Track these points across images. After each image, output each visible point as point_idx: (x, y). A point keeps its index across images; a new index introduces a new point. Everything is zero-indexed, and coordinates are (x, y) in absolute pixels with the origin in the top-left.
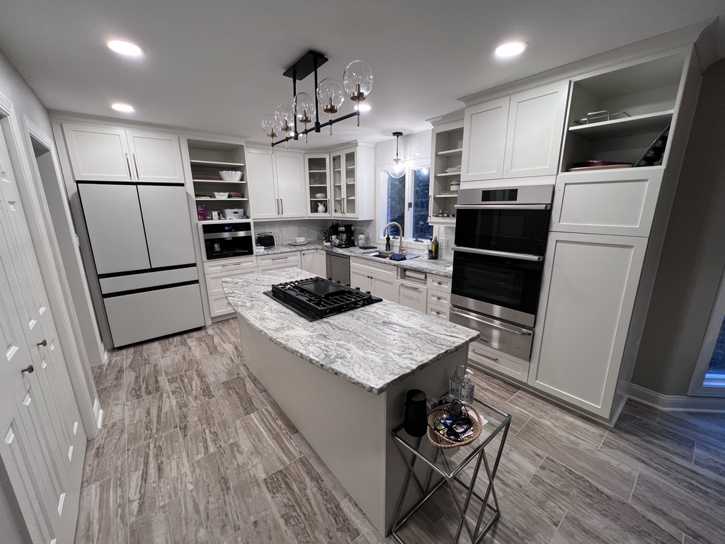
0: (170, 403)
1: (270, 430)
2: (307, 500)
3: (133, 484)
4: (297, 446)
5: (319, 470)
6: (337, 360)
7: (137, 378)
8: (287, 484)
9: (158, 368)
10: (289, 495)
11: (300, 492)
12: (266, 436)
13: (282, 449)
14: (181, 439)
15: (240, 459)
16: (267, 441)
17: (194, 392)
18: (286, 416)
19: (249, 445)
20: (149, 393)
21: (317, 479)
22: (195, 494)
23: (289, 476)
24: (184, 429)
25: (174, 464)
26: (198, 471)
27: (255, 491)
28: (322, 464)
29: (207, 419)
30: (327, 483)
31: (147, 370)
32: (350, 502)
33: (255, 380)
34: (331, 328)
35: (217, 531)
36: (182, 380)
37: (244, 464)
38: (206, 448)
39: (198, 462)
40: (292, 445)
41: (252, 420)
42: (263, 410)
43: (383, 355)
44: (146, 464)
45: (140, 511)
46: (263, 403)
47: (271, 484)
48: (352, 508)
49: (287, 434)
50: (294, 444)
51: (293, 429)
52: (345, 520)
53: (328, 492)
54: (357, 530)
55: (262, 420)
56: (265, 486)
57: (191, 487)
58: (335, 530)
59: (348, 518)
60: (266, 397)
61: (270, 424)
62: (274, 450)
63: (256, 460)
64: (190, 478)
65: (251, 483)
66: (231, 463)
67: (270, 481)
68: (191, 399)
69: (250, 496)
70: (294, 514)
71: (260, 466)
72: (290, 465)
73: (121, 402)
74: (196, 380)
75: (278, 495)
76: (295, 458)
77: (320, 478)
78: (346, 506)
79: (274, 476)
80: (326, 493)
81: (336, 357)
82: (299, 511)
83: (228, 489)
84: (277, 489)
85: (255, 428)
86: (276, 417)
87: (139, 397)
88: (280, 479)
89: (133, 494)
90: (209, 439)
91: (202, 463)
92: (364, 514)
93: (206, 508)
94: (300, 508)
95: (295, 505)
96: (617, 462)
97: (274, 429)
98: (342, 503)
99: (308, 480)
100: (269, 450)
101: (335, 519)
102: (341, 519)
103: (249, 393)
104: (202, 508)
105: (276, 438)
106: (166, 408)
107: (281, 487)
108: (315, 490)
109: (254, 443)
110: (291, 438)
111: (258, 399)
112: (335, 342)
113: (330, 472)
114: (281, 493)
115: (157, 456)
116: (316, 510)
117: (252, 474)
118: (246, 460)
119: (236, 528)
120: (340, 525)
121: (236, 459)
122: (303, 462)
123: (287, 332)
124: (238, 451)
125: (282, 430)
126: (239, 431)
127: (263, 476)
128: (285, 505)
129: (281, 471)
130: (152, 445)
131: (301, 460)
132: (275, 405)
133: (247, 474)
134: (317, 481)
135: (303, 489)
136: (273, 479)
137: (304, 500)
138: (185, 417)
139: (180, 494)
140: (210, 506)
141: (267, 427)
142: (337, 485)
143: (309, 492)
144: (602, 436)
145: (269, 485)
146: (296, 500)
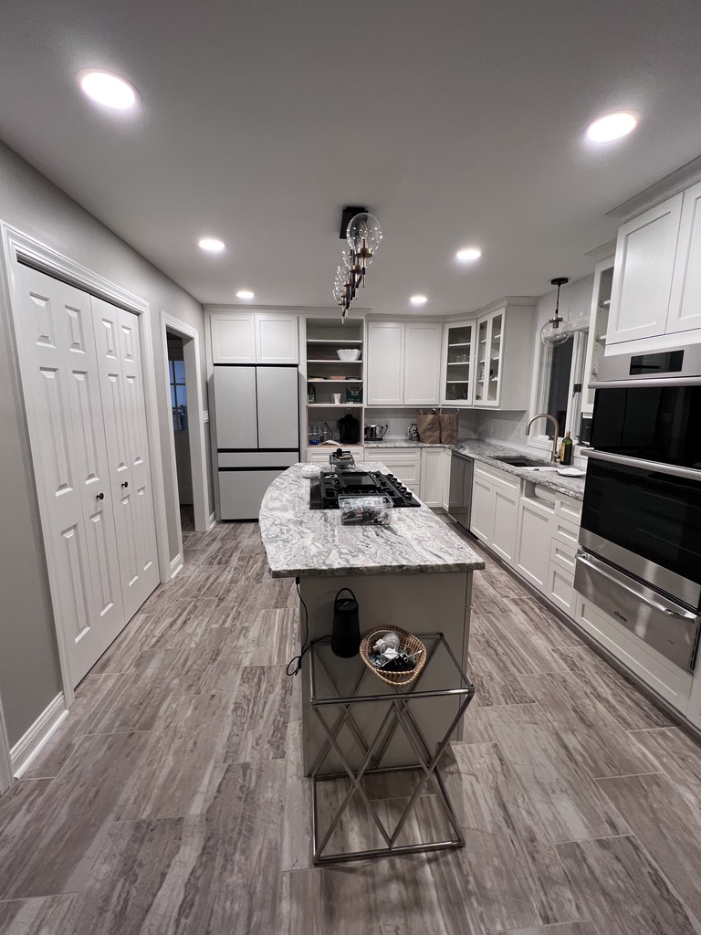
0: (227, 576)
1: (282, 629)
2: (265, 702)
3: (164, 624)
4: (294, 653)
5: (296, 683)
6: (279, 542)
7: (220, 548)
8: (260, 680)
9: (240, 545)
10: (254, 690)
11: (265, 692)
12: (276, 632)
13: (280, 649)
14: (213, 607)
15: (241, 641)
16: (272, 637)
17: (250, 574)
19: (257, 634)
20: (219, 563)
22: (192, 652)
23: (266, 675)
24: (221, 600)
25: (196, 622)
26: (206, 637)
27: (231, 673)
29: (242, 600)
30: (294, 698)
31: (233, 543)
32: (300, 726)
35: (185, 686)
36: (248, 561)
37: (241, 647)
38: (224, 622)
39: (211, 630)
41: (275, 614)
42: (291, 609)
43: (326, 550)
44: (180, 615)
45: (154, 646)
46: (295, 603)
47: (248, 673)
48: (296, 731)
50: (293, 650)
52: (283, 738)
53: (288, 706)
55: (283, 618)
56: (242, 673)
57: (193, 645)
58: (266, 740)
59: (287, 738)
61: (287, 624)
62: (272, 647)
63: (252, 649)
64: (197, 639)
65: (234, 664)
66: (232, 642)
67: (248, 670)
68: (244, 578)
69: (225, 674)
70: (245, 707)
71: (250, 655)
72: (275, 665)
73: (198, 564)
74: (260, 564)
75: (245, 685)
77: (291, 690)
78: (293, 728)
79: (255, 668)
80: (285, 706)
81: (281, 540)
82: (251, 707)
83: (215, 660)
84: (249, 679)
85: (272, 623)
86: (297, 620)
87: (211, 563)
88: (258, 673)
89: (158, 633)
90: (231, 615)
91: (214, 632)
93: (191, 666)
94: (254, 705)
95: (252, 700)
97: (287, 631)
98: (292, 722)
99: (279, 687)
100: (269, 645)
101: (274, 732)
102: (279, 735)
103: (291, 590)
104: (188, 664)
105: (283, 638)
106: (221, 579)
107: (253, 680)
108: (278, 698)
109: (262, 633)
110: (294, 643)
114: (249, 685)
115: (190, 613)
116: (265, 715)
117: (240, 658)
118: (244, 645)
119: (198, 692)
120: (274, 739)
121: (238, 640)
123: (277, 513)
124: (244, 635)
125: (293, 634)
126: (258, 619)
127: (247, 664)
128: (245, 697)
129: (263, 668)
130: (193, 603)
133: (236, 656)
134: (286, 692)
135: (268, 692)
136: (252, 670)
137: (262, 701)
138: (229, 591)
139: (184, 646)
140: (195, 666)
141: (282, 624)
143: (272, 697)
145: (246, 673)
146: (256, 697)
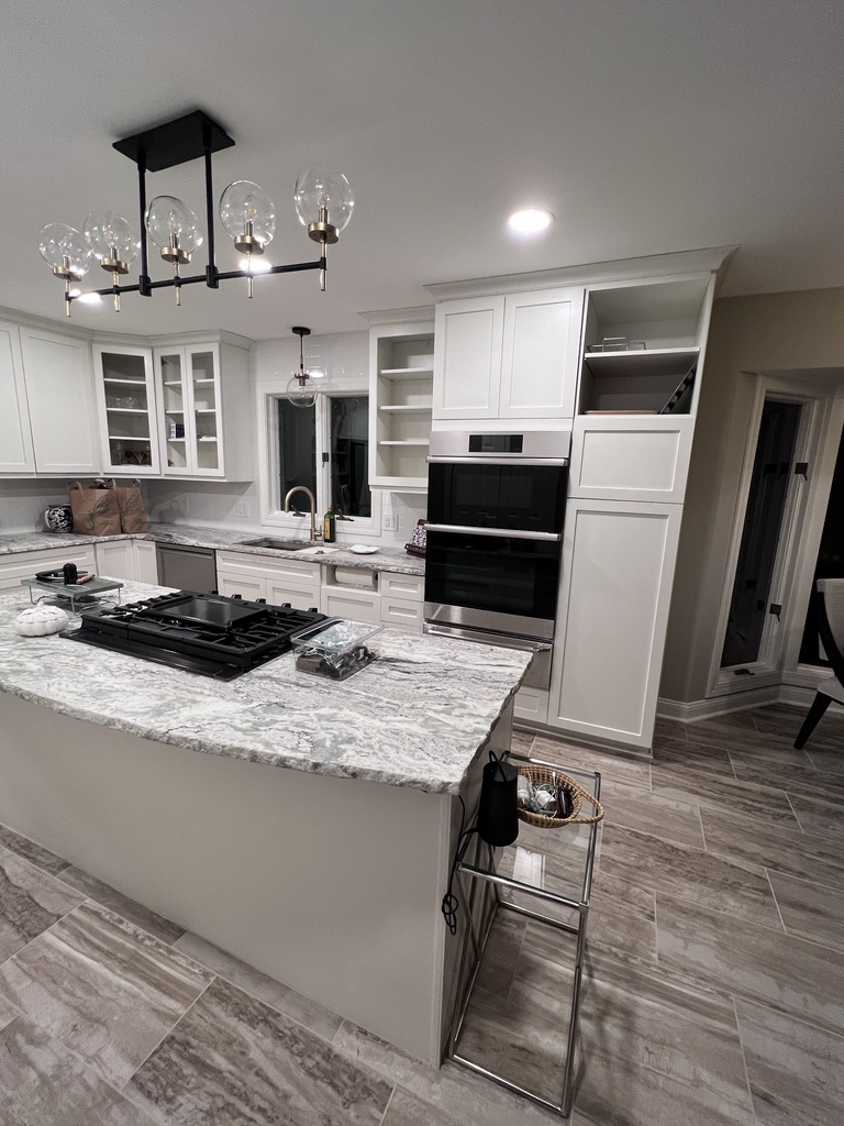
1: (108, 955)
2: (257, 1074)
4: (192, 964)
5: (261, 995)
6: (342, 747)
8: (195, 1061)
10: (212, 1086)
11: (234, 1064)
12: (104, 971)
13: (158, 986)
16: (108, 984)
18: (141, 906)
19: (61, 1011)
21: (263, 1018)
23: (194, 1042)
27: (116, 1122)
28: (263, 979)
30: (290, 1015)
32: (350, 1032)
33: (26, 849)
34: (282, 688)
37: (59, 1067)
40: (182, 967)
41: (49, 946)
42: (76, 913)
43: (421, 719)
46: (68, 897)
47: (155, 1080)
48: (357, 1043)
49: (158, 945)
50: (183, 962)
51: (169, 929)
52: (355, 1074)
53: (297, 1033)
54: (383, 1083)
55: (80, 937)
56: (139, 1096)
58: (340, 1108)
59: (359, 1067)
60: (72, 879)
61: (105, 939)
62: (136, 996)
63: (93, 1042)
65: (98, 1106)
66: (19, 1082)
67: (148, 1075)
71: (109, 1053)
72: (189, 1015)
75: (180, 1099)
76: (195, 992)
77: (270, 1011)
78: (346, 1046)
79: (155, 1059)
80: (295, 1039)
81: (335, 741)
82: (246, 1110)
84: (173, 1085)
85: (66, 964)
86: (117, 916)
88: (174, 1057)
92: (385, 1043)
94: (247, 1101)
95: (232, 1100)
96: (675, 803)
97: (122, 948)
98: (333, 1043)
99: (244, 1031)
100: (124, 1003)
101: (332, 1084)
102: (345, 1078)
103: (20, 884)
105: (132, 965)
107: (183, 1077)
108: (268, 1043)
109: (73, 1001)
110: (170, 952)
111: (51, 891)
112: (312, 713)
113: (288, 989)
114: (189, 1091)
116: (286, 1086)
117: (92, 1082)
118: (62, 1055)
120: (347, 1092)
121: (30, 1064)
122: (219, 993)
123: (185, 713)
124: (31, 1041)
125: (142, 941)
127: (127, 1071)
128: (209, 1114)
129: (171, 1040)
131: (214, 992)
132: (103, 891)
133: (76, 1089)
134: (266, 1022)
135: (239, 1054)
136: (155, 1067)
137: (251, 1078)
141: (98, 948)
142: (311, 1009)
143: (255, 1054)
144: (647, 773)
145: (151, 1086)
146: (231, 1089)
